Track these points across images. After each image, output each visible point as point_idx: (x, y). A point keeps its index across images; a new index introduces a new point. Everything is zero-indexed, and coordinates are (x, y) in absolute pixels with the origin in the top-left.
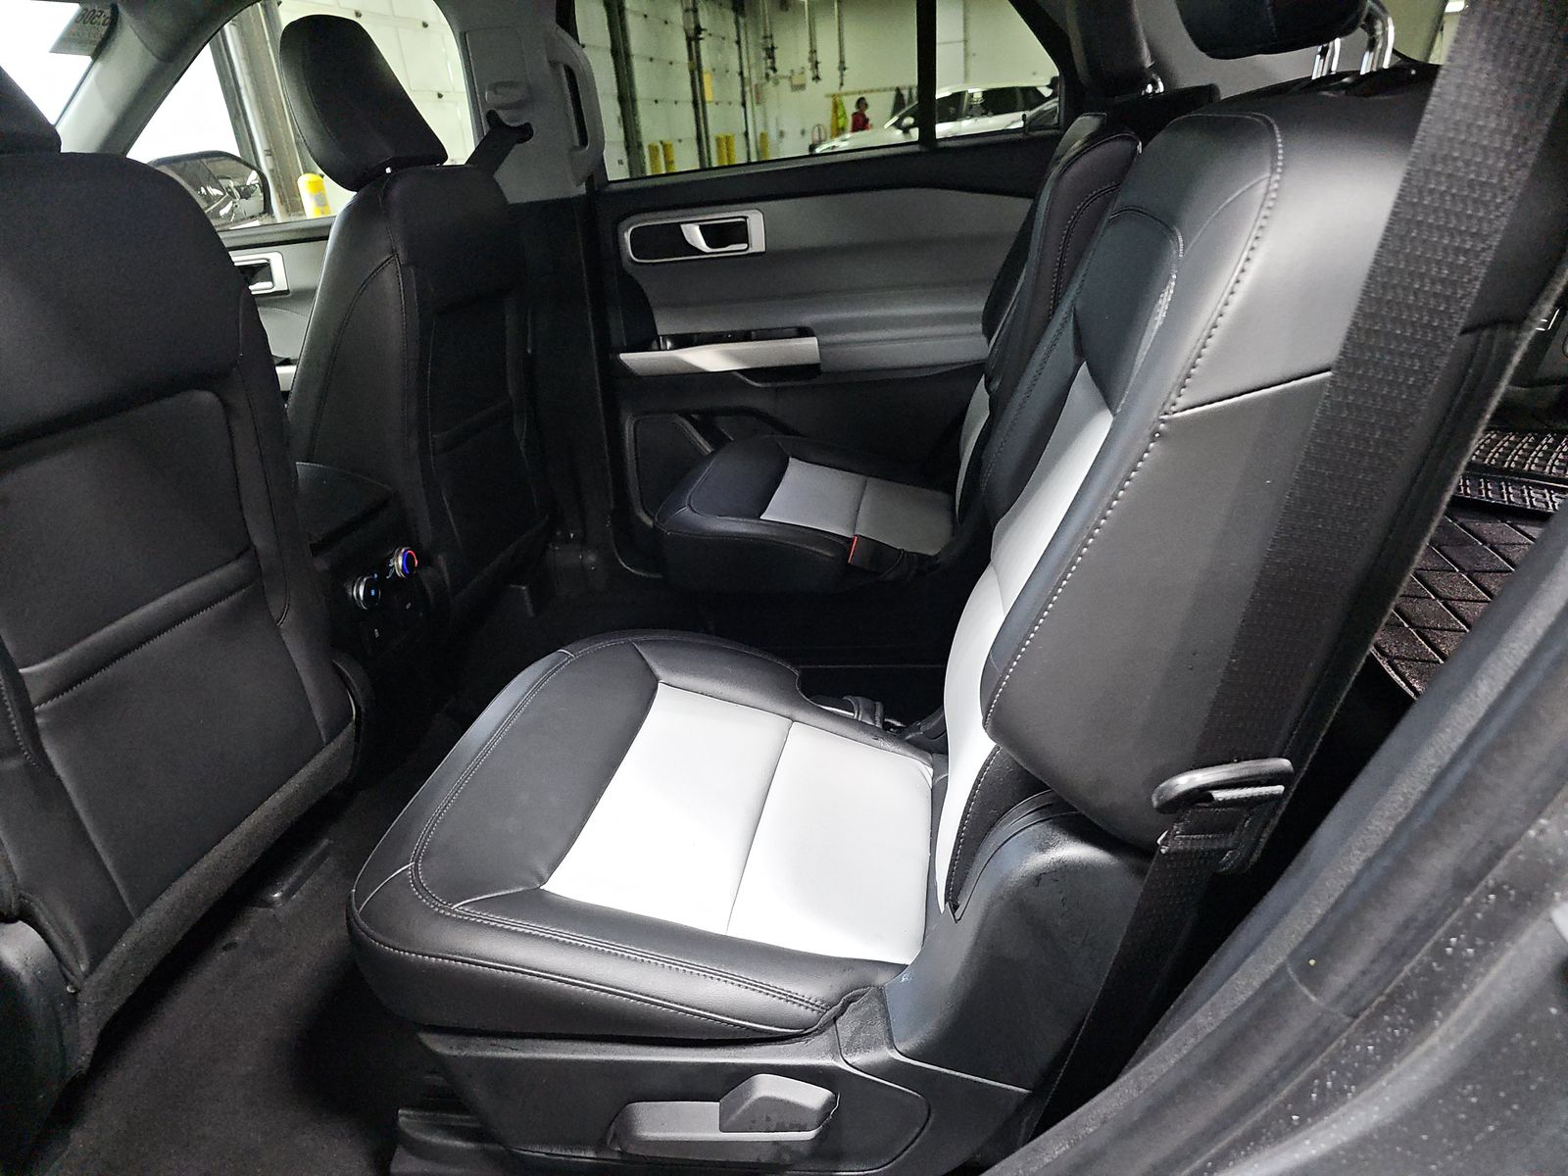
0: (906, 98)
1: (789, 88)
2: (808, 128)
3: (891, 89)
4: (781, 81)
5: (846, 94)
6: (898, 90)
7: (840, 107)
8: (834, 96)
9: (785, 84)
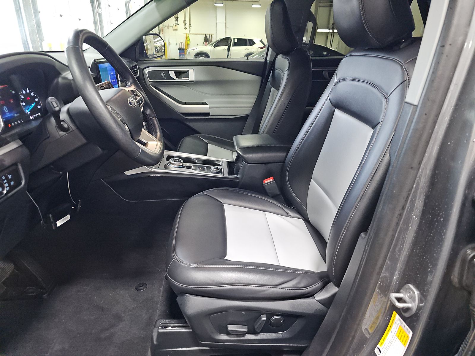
0: (208, 37)
1: (172, 30)
2: (178, 43)
3: (204, 34)
4: (170, 27)
5: (190, 34)
6: (206, 35)
7: (188, 37)
8: (186, 34)
9: (171, 29)
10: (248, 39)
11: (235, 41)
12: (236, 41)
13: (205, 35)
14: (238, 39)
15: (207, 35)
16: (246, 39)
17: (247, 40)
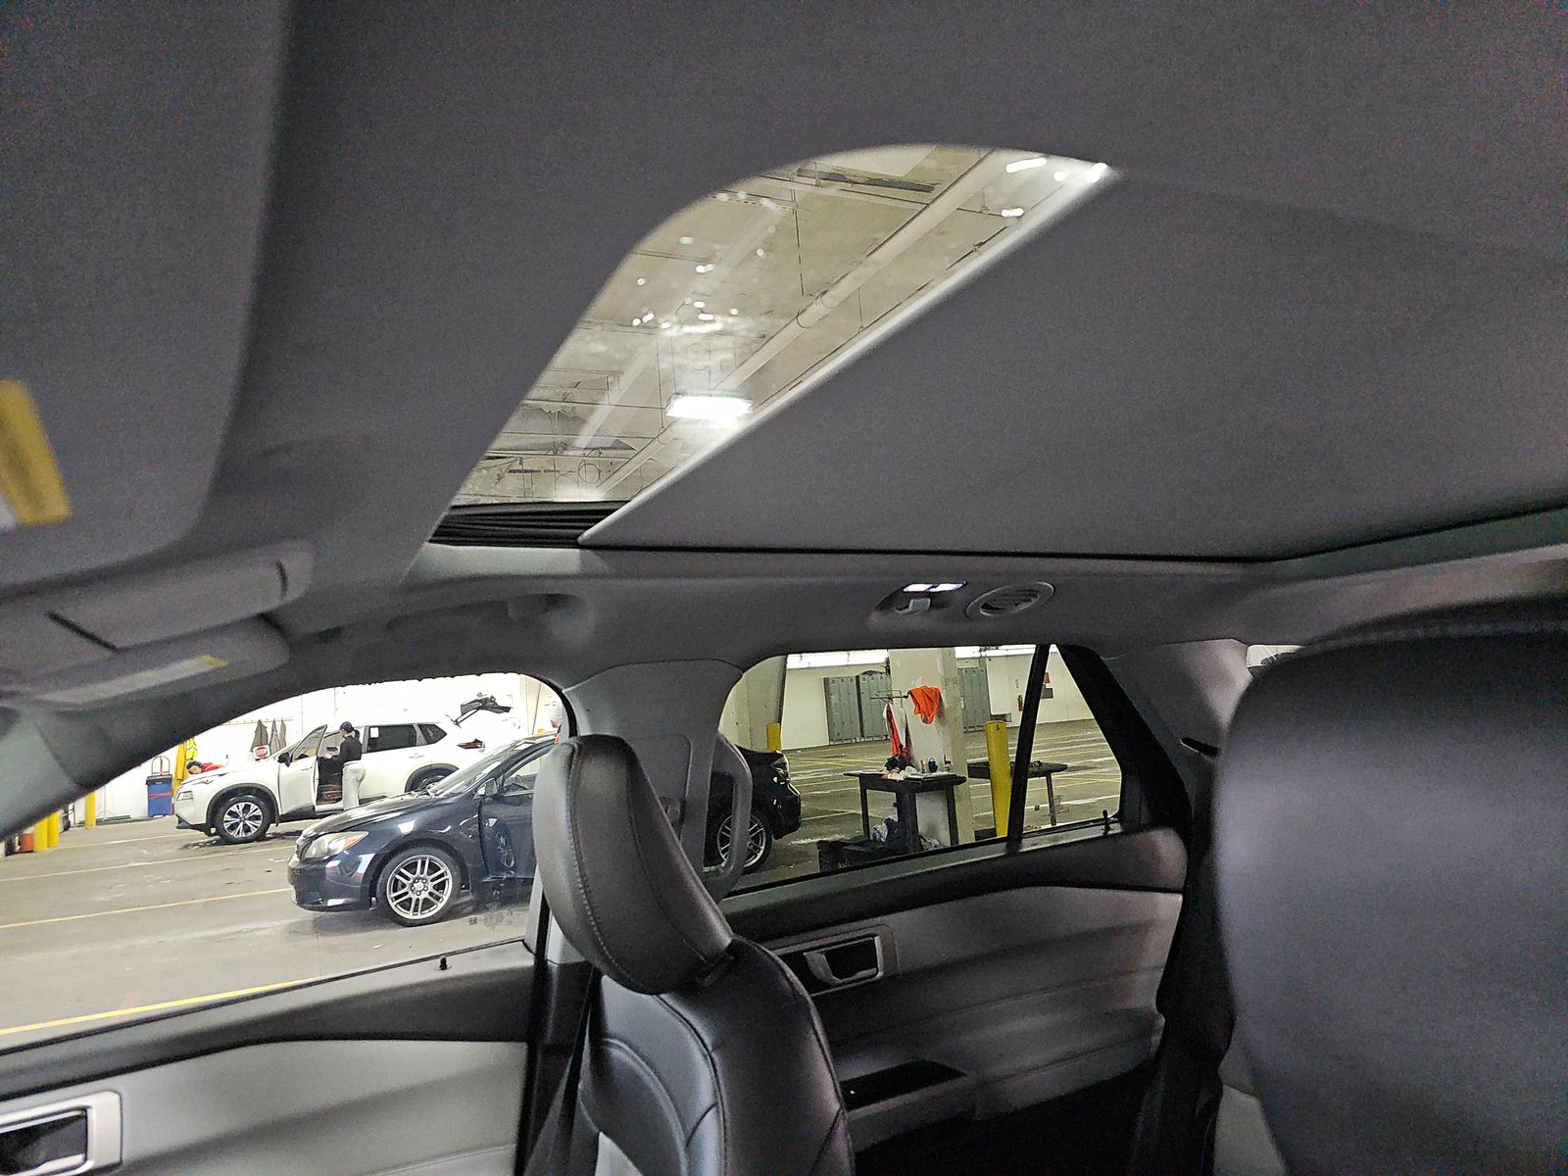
0: (270, 730)
10: (420, 726)
11: (372, 736)
12: (375, 733)
13: (256, 725)
14: (380, 728)
15: (264, 724)
16: (410, 727)
17: (417, 729)
